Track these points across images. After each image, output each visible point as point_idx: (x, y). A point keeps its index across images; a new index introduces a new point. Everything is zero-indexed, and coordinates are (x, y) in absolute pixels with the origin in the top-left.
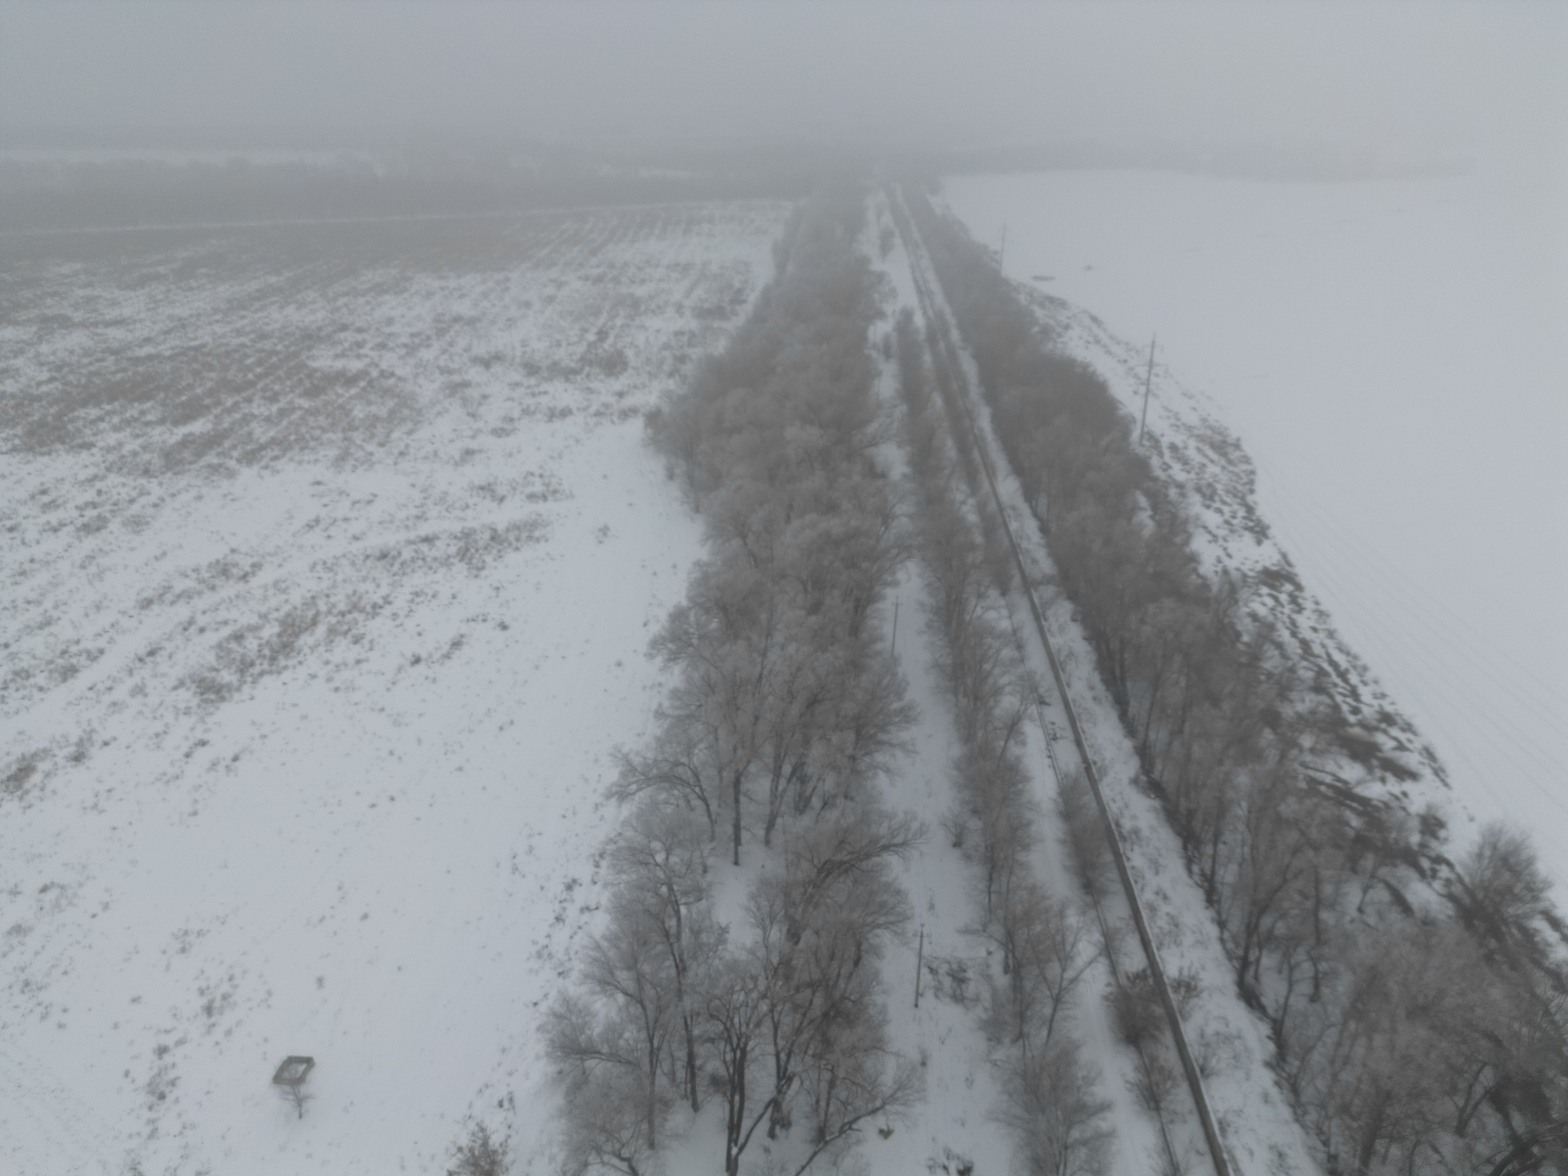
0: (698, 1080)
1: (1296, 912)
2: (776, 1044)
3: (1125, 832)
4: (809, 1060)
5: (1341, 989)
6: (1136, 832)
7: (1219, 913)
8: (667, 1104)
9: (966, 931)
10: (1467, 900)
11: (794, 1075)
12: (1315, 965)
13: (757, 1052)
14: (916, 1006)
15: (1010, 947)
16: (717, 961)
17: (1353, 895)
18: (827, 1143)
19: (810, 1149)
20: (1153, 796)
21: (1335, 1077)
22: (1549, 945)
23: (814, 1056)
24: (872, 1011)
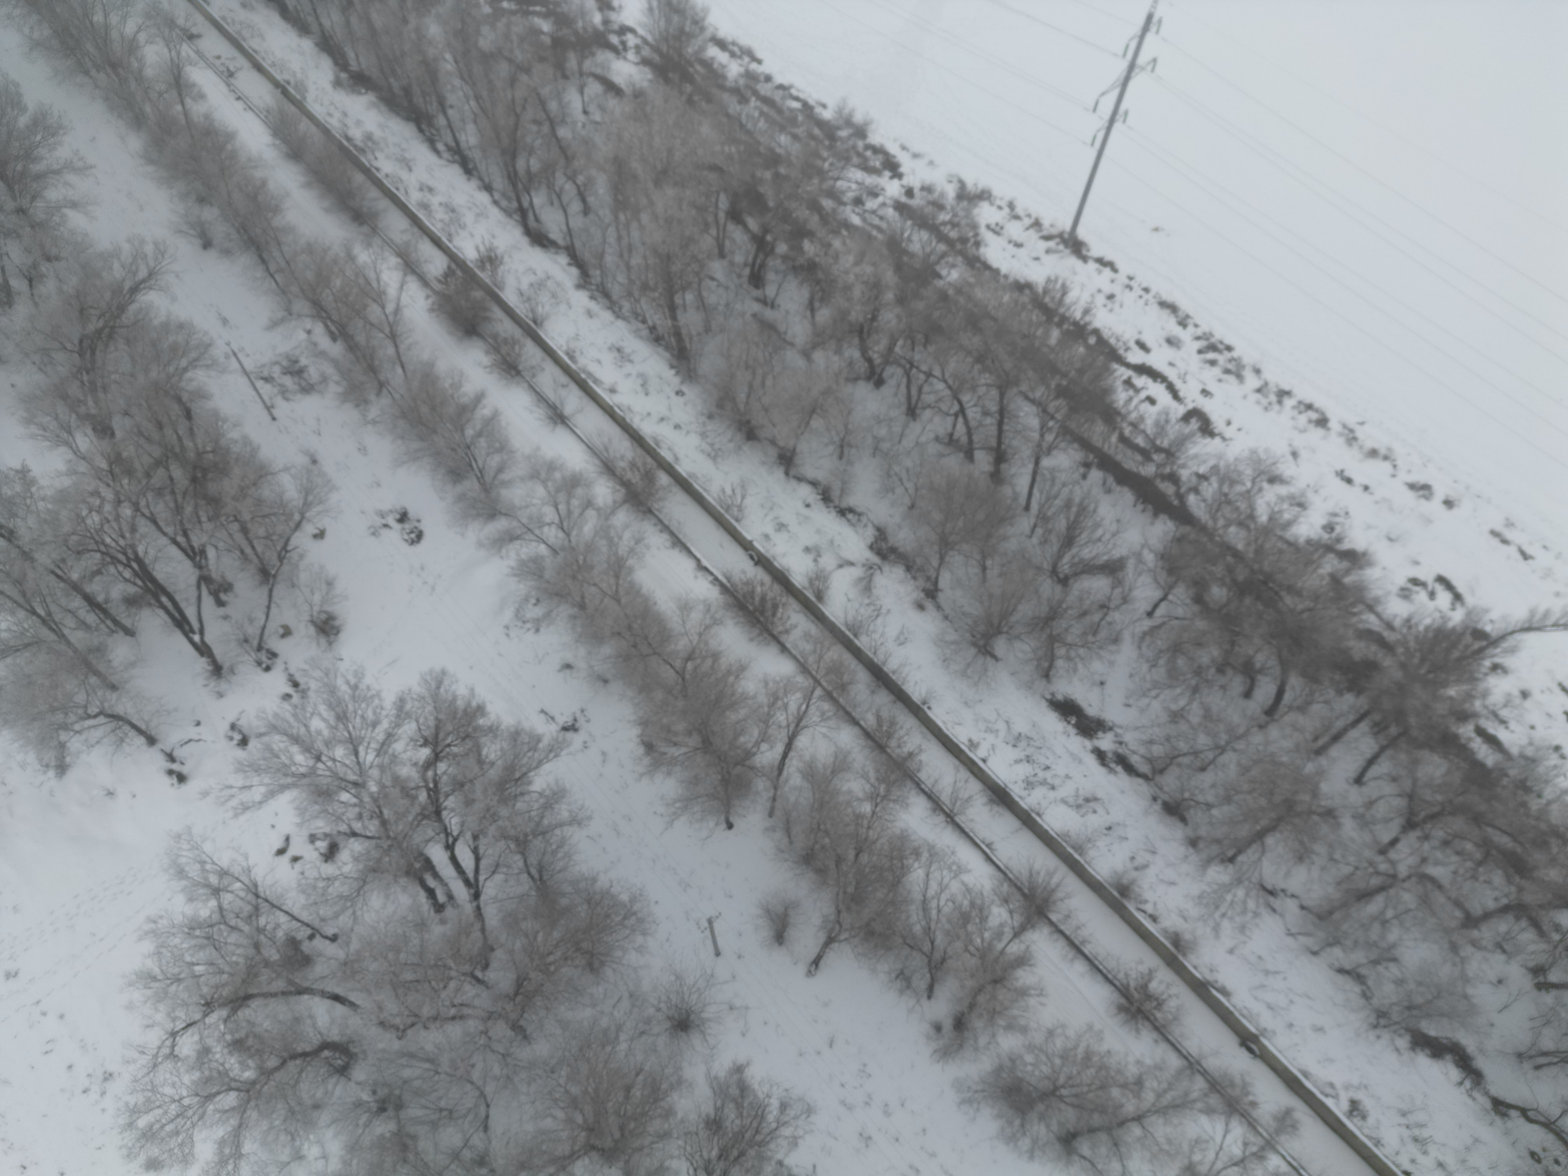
0: (113, 612)
1: (538, 142)
2: (165, 534)
3: (359, 143)
4: (208, 526)
5: (601, 191)
6: (369, 137)
7: (481, 179)
8: (100, 650)
9: (274, 325)
10: (657, 58)
11: (204, 546)
12: (575, 183)
13: (152, 552)
14: (274, 419)
15: (324, 315)
16: (41, 505)
17: (574, 101)
18: (275, 576)
19: (265, 590)
20: (363, 91)
21: (628, 267)
22: (724, 66)
23: (210, 519)
24: (235, 449)
